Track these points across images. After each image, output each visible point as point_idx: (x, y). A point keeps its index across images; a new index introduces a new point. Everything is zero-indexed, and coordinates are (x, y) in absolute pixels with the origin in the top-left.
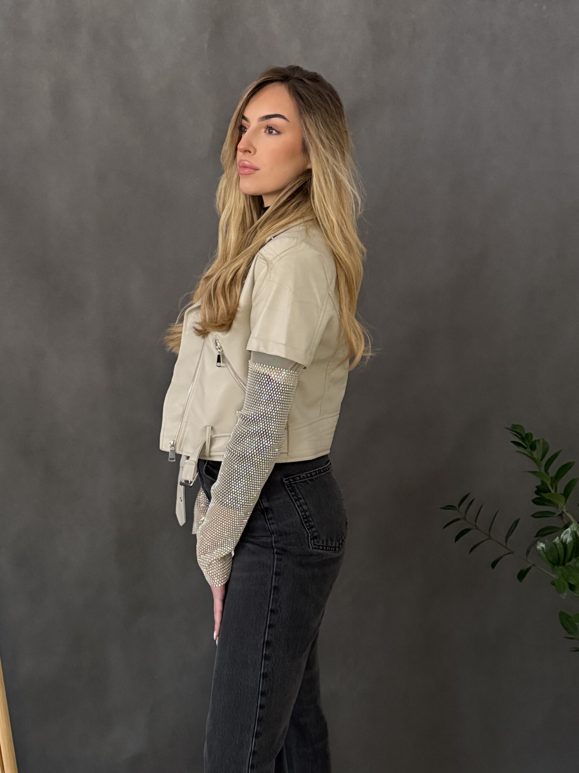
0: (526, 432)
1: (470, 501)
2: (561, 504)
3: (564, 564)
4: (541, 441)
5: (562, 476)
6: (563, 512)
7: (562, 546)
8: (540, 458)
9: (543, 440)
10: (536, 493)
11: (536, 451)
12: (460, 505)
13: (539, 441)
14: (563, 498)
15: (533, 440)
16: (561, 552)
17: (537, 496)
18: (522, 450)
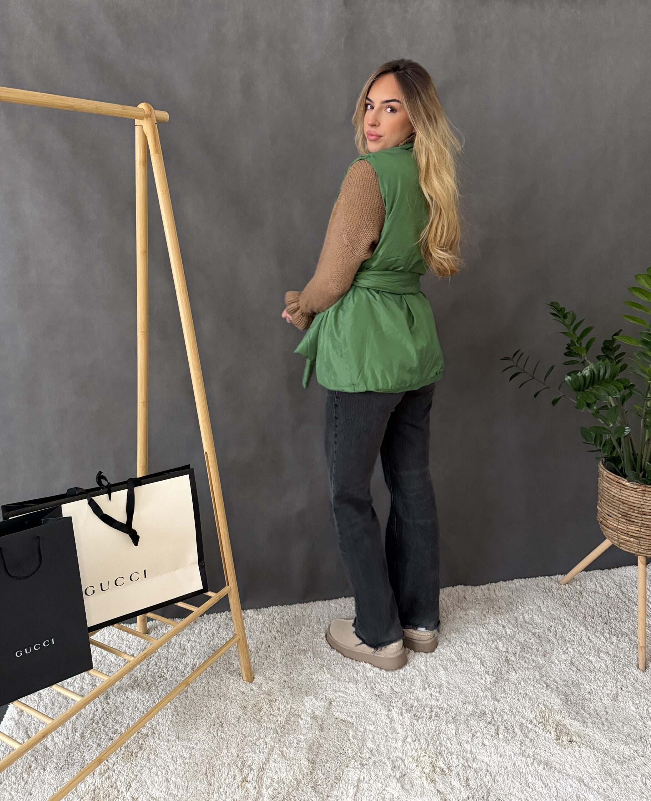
0: (561, 307)
1: (520, 355)
2: (584, 355)
3: (583, 391)
4: (571, 313)
5: (585, 336)
6: (585, 360)
7: (582, 378)
8: (570, 323)
9: (573, 312)
10: (567, 348)
11: (567, 319)
12: (513, 357)
13: (569, 313)
14: (585, 351)
15: (565, 312)
16: (582, 382)
17: (568, 351)
18: (557, 318)
